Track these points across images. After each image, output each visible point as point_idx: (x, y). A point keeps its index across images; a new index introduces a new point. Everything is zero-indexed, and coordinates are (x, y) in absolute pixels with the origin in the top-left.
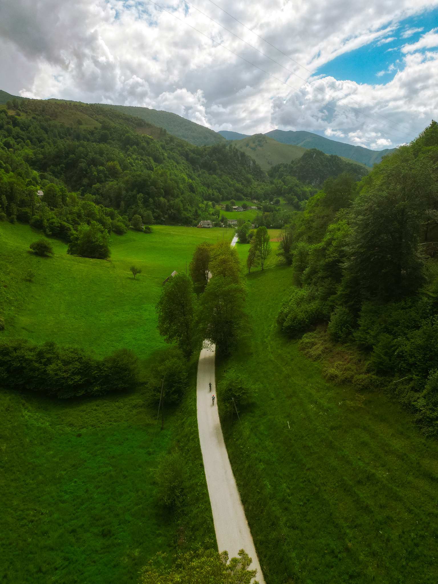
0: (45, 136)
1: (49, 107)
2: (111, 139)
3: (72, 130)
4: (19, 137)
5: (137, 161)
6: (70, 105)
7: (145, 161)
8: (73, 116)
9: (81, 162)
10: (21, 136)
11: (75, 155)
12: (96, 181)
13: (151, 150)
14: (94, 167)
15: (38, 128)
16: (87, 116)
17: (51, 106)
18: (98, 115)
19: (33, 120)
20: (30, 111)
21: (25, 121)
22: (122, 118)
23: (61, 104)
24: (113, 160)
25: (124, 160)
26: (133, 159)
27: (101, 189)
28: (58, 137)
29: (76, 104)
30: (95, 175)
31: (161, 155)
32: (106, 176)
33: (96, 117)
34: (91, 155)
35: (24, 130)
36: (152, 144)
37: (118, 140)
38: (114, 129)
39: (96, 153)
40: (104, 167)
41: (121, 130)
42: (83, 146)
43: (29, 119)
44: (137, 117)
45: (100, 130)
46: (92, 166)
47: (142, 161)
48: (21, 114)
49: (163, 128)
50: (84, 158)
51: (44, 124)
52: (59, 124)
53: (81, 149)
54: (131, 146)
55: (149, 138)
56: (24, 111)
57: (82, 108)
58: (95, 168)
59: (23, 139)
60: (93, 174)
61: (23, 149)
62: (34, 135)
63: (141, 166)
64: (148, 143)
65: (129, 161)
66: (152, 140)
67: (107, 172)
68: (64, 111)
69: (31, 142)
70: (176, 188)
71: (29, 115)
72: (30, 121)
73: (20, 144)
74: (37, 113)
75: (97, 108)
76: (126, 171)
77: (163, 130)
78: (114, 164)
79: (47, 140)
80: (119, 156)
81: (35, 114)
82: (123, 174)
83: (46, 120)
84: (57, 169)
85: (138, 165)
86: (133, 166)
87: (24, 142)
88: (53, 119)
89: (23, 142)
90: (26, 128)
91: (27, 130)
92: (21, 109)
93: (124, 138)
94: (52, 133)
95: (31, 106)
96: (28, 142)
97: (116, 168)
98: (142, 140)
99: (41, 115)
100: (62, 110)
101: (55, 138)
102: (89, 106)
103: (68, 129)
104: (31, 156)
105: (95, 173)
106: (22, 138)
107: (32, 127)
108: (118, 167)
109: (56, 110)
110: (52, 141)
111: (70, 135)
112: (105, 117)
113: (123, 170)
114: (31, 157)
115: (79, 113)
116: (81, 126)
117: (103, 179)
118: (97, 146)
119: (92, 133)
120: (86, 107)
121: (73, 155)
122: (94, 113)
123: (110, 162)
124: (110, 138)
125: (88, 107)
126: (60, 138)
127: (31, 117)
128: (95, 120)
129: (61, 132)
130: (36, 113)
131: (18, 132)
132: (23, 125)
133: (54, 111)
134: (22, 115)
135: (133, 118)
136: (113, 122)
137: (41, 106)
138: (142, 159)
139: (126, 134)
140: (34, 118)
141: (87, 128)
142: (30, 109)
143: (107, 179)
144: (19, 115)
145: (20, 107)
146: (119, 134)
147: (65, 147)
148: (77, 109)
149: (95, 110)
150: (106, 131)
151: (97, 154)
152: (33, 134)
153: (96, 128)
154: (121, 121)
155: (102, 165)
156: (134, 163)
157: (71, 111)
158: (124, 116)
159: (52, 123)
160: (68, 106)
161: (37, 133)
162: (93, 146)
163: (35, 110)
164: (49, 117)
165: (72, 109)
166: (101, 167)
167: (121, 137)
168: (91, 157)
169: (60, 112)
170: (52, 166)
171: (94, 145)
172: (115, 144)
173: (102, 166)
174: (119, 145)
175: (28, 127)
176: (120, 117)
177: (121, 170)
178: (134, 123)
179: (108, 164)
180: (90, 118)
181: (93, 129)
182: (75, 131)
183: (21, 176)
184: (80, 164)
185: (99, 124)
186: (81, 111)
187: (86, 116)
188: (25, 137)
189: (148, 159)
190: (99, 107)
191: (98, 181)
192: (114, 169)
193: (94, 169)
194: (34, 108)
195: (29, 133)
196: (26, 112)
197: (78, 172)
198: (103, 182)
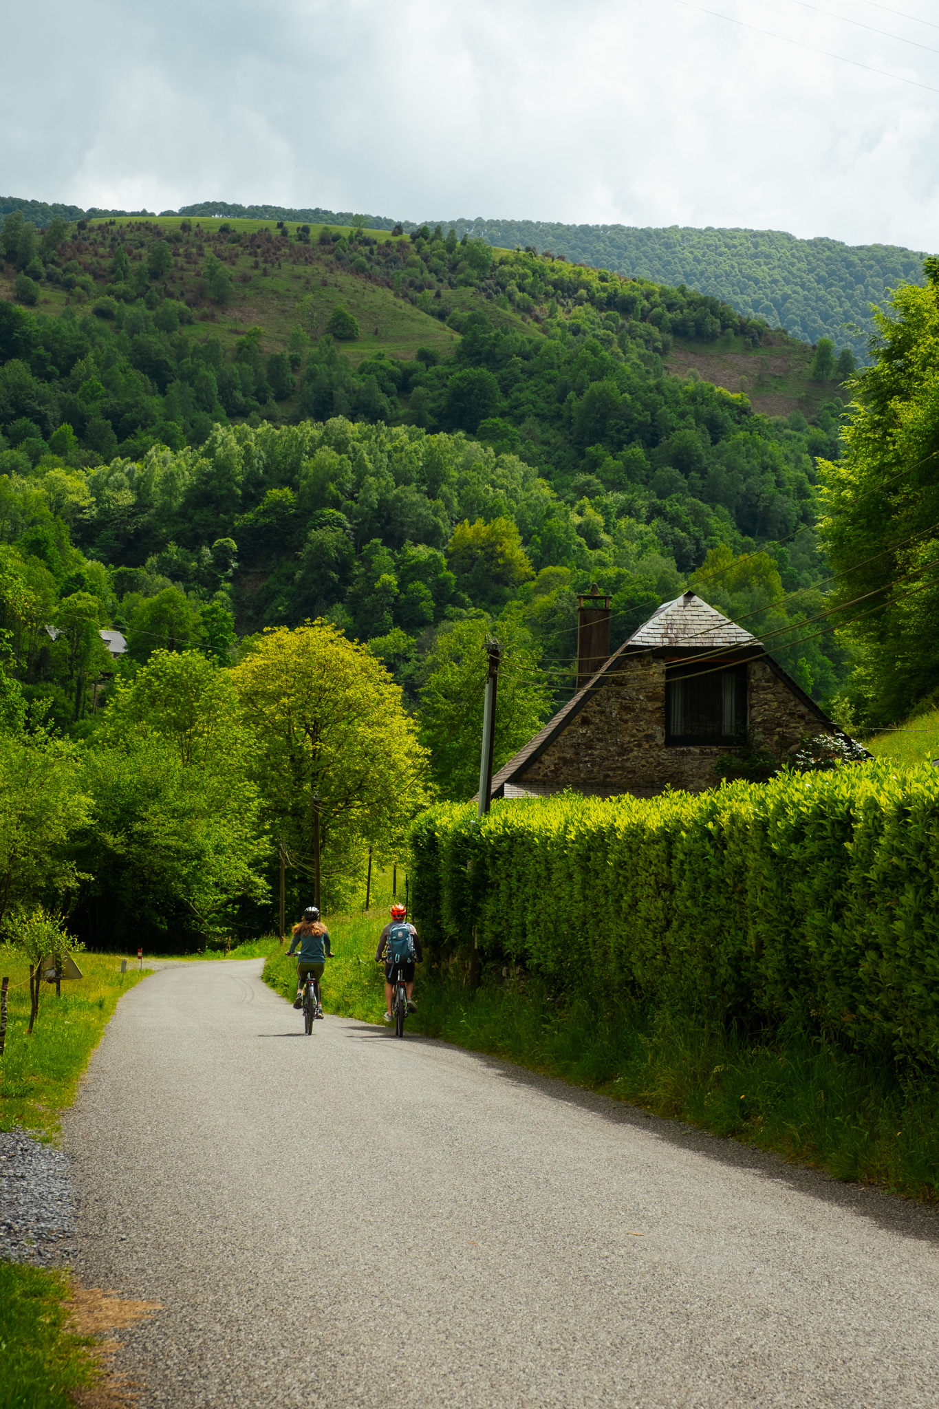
0: (154, 403)
1: (188, 255)
2: (503, 415)
3: (294, 371)
4: (22, 412)
5: (623, 522)
6: (300, 238)
7: (674, 520)
8: (309, 296)
9: (321, 526)
10: (35, 404)
11: (295, 488)
12: (388, 618)
13: (730, 468)
14: (386, 550)
15: (122, 360)
16: (390, 294)
17: (200, 248)
18: (452, 285)
19: (97, 323)
20: (88, 278)
21: (58, 331)
22: (591, 299)
23: (254, 237)
24: (490, 514)
25: (550, 514)
26: (605, 511)
27: (408, 660)
28: (219, 408)
29: (335, 229)
30: (386, 589)
31: (787, 493)
32: (443, 597)
33: (438, 295)
34: (376, 488)
35: (48, 377)
36: (741, 435)
37: (542, 417)
38: (526, 357)
39: (402, 479)
40: (438, 548)
41: (569, 362)
42: (340, 447)
43: (79, 318)
44: (682, 290)
45: (447, 364)
46: (378, 541)
47: (655, 522)
48: (43, 292)
49: (837, 348)
50: (337, 505)
51: (156, 342)
52: (232, 341)
53: (327, 456)
54: (617, 447)
55: (725, 403)
56: (58, 281)
57: (365, 249)
58: (391, 554)
59: (40, 419)
60: (378, 585)
61: (38, 468)
62: (94, 398)
63: (645, 546)
64: (715, 430)
65: (577, 520)
66: (744, 411)
67: (450, 574)
68: (265, 273)
69: (80, 432)
70: (814, 649)
71: (80, 300)
72: (84, 326)
73: (23, 445)
74: (121, 286)
75: (450, 248)
76: (551, 569)
77: (835, 358)
78: (494, 532)
79: (161, 422)
80: (521, 494)
81: (110, 293)
82: (533, 584)
83: (166, 325)
84: (199, 560)
85: (626, 543)
86: (595, 545)
87: (46, 435)
88: (204, 318)
89: (39, 433)
90: (58, 365)
91: (65, 373)
92: (43, 270)
93: (576, 403)
94: (190, 390)
95: (96, 254)
96: (62, 437)
97: (502, 554)
98: (682, 416)
99: (142, 295)
100: (256, 266)
101: (203, 416)
102: (406, 237)
103: (276, 361)
104: (74, 498)
105: (390, 578)
106: (39, 413)
107: (90, 356)
108: (515, 550)
109: (225, 268)
110: (184, 425)
111: (281, 397)
112: (489, 297)
113: (538, 564)
114: (76, 504)
115: (344, 278)
116: (346, 351)
117: (428, 606)
118: (415, 445)
119: (403, 383)
120: (388, 244)
121: (286, 490)
122: (431, 278)
123: (472, 523)
124: (504, 404)
125: (401, 243)
126: (230, 415)
127: (88, 308)
128: (432, 313)
129: (238, 381)
130: (114, 287)
131: (21, 387)
132: (47, 349)
133: (212, 273)
134: (46, 302)
135: (656, 298)
136: (537, 320)
137: (144, 251)
138: (656, 512)
139: (593, 385)
140: (102, 313)
141: (380, 356)
142: (87, 269)
143: (450, 609)
144: (31, 302)
145: (36, 261)
146: (551, 387)
147: (247, 449)
148: (339, 258)
149: (435, 260)
150: (482, 371)
151: (407, 482)
152: (92, 396)
153: (427, 358)
154: (583, 314)
155: (431, 537)
156: (608, 532)
157: (300, 269)
158: (604, 289)
159: (195, 335)
160: (291, 247)
161: (114, 390)
162: (391, 441)
163: (113, 271)
164: (182, 305)
165: (308, 261)
166: (421, 547)
167: (561, 400)
168: (374, 497)
169: (245, 279)
170: (172, 547)
171: (397, 436)
172: (523, 440)
173: (429, 544)
174: (544, 443)
175: (72, 359)
176: (582, 292)
177: (527, 561)
178: (656, 321)
179: (458, 529)
180: (401, 302)
181: (410, 360)
182: (312, 376)
183: (42, 555)
184: (316, 535)
185: (448, 332)
186: (359, 270)
187: (382, 297)
188: (52, 413)
189: (697, 515)
190: (464, 243)
191: (398, 621)
192: (491, 557)
193: (384, 556)
194: (107, 263)
195: (75, 388)
196: (68, 286)
197: (299, 575)
198: (423, 623)
